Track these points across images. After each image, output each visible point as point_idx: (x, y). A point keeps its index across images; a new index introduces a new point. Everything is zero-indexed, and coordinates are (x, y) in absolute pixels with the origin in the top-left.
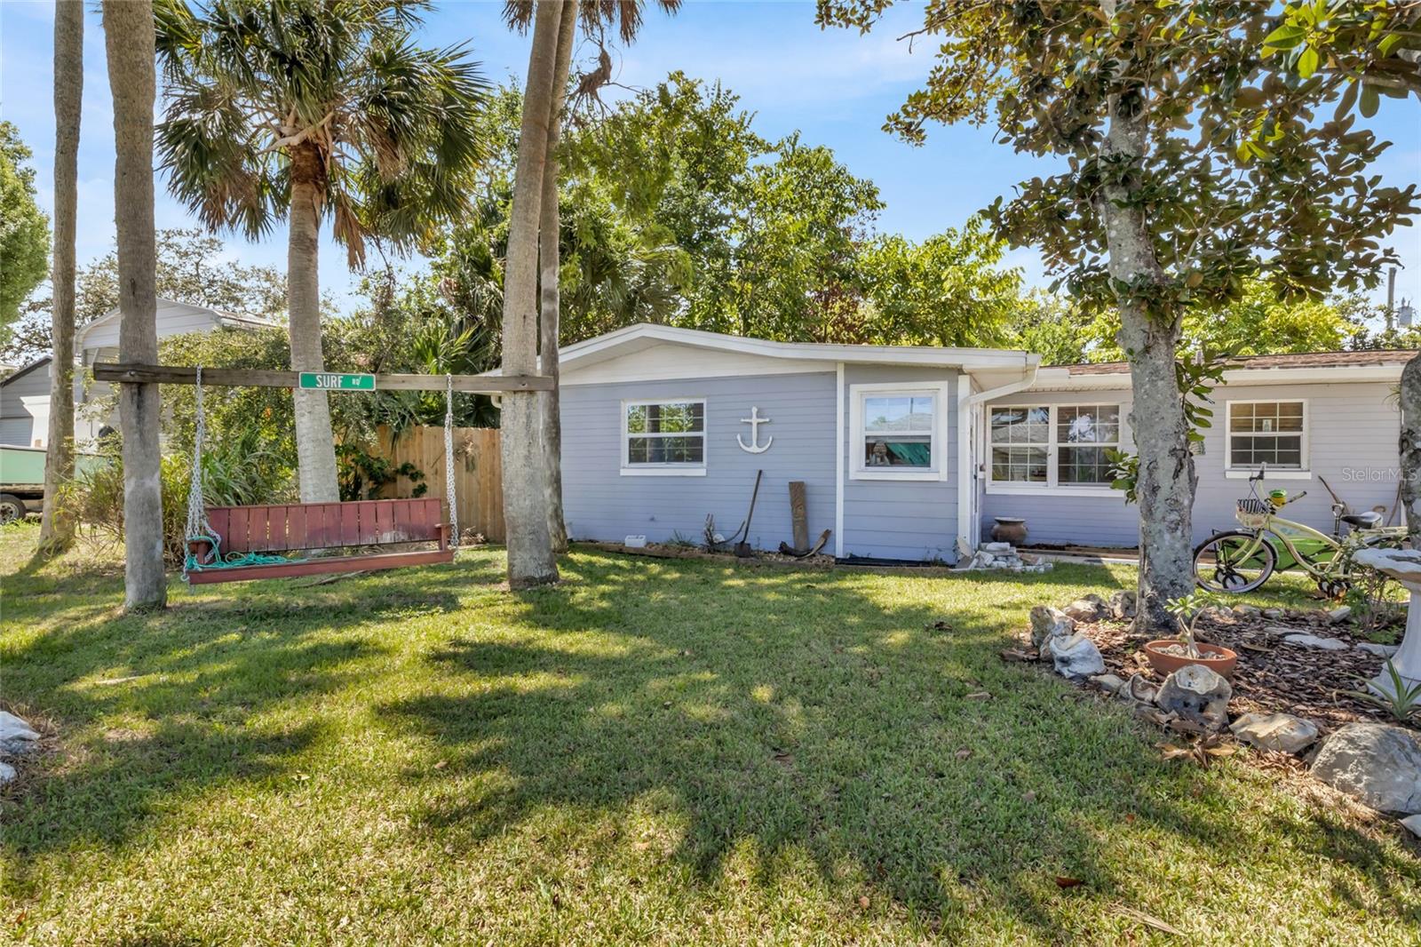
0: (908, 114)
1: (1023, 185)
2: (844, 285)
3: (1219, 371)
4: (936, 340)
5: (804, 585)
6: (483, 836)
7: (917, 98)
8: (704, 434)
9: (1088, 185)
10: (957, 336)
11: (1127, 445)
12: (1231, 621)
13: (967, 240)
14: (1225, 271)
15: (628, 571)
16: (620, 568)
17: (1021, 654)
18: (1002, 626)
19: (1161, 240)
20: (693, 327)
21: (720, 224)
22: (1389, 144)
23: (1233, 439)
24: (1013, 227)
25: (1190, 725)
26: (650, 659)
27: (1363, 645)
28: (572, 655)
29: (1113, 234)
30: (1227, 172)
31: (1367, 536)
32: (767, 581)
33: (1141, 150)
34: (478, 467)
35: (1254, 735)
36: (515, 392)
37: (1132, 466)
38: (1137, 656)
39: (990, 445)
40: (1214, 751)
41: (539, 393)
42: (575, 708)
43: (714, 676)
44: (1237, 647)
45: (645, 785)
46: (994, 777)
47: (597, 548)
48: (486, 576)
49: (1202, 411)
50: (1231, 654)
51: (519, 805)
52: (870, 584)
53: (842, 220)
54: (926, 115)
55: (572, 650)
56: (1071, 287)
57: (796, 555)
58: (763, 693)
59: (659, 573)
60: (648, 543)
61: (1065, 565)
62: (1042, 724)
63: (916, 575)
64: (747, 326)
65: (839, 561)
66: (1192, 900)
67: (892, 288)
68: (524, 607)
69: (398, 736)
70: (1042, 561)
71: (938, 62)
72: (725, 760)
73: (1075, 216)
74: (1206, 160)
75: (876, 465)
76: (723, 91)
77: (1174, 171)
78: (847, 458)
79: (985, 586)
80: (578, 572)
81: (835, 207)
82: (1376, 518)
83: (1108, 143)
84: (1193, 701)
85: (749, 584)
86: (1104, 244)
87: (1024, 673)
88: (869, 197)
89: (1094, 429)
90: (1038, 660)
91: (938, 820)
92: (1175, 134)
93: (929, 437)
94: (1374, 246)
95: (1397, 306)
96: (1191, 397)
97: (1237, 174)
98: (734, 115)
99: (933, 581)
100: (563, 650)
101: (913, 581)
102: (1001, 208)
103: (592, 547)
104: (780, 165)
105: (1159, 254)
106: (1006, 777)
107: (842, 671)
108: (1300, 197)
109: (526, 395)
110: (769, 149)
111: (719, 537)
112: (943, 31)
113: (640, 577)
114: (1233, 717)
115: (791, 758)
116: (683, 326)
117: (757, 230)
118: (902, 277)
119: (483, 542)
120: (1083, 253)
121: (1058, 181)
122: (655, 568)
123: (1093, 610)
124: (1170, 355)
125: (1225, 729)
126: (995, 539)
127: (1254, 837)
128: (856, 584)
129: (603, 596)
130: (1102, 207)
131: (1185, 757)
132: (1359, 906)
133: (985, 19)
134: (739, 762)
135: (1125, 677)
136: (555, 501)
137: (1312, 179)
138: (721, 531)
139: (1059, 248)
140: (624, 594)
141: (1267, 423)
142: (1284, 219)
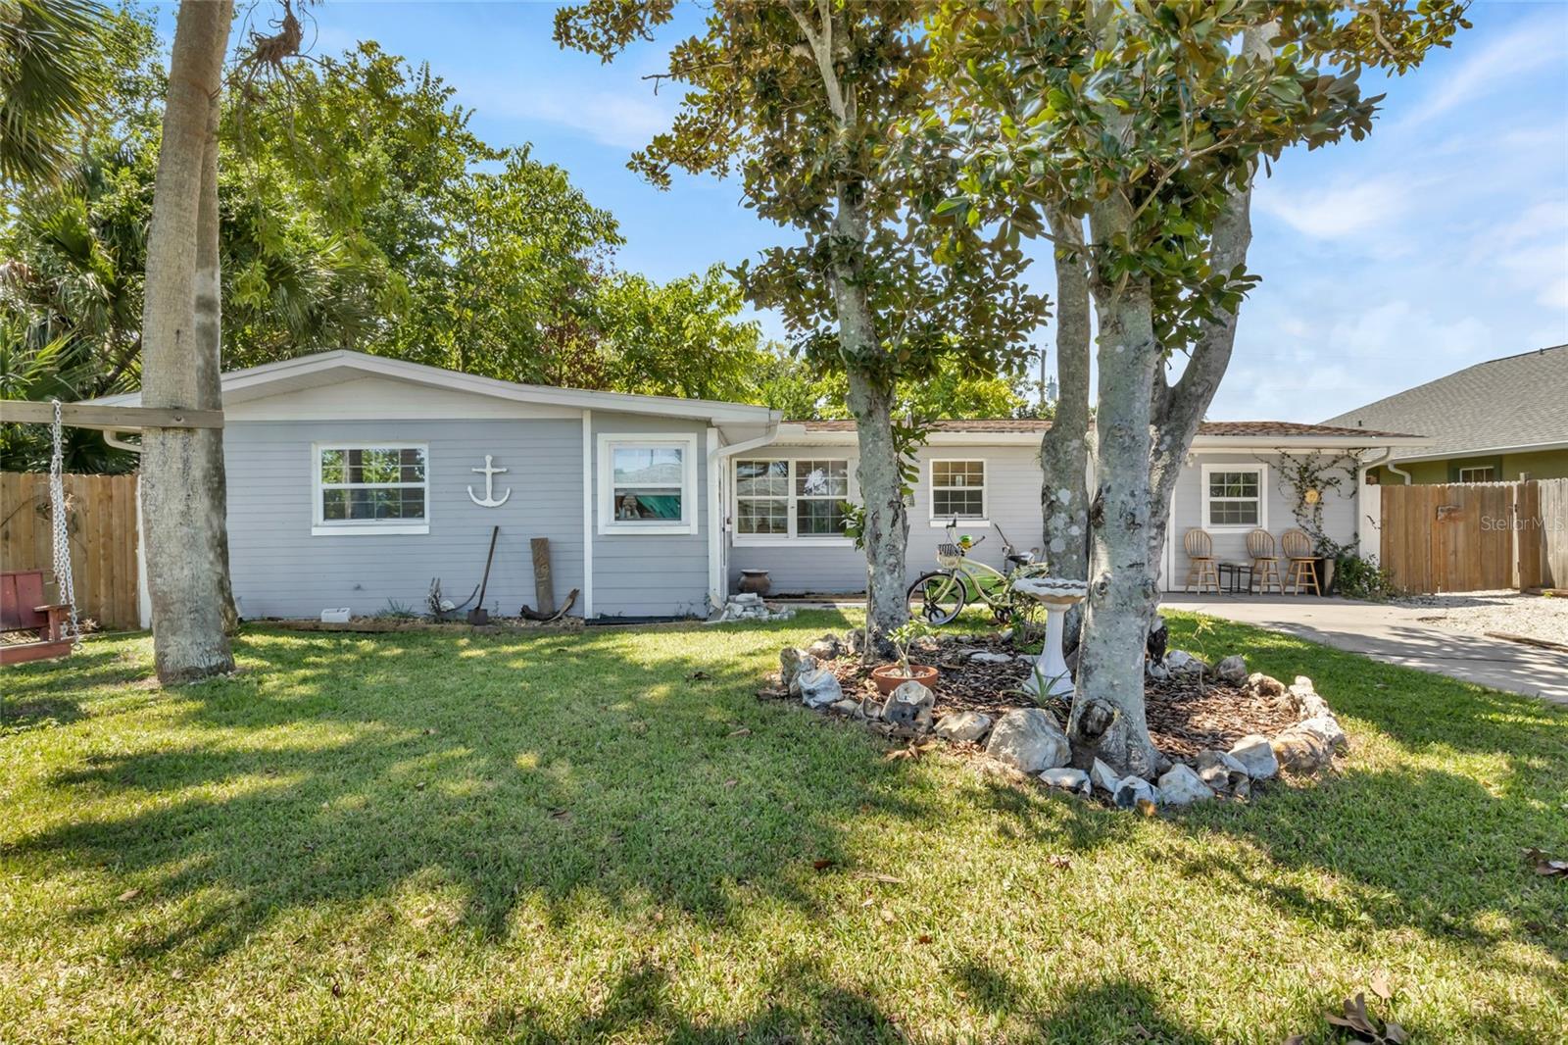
0: (653, 155)
1: (767, 251)
2: (580, 322)
3: (922, 435)
4: (678, 389)
5: (555, 649)
6: (220, 951)
7: (661, 141)
8: (425, 485)
9: (822, 259)
10: (700, 385)
11: (854, 497)
12: (934, 648)
13: (709, 288)
14: (925, 351)
15: (331, 651)
16: (320, 648)
17: (774, 692)
18: (755, 670)
19: (879, 317)
20: (397, 356)
21: (432, 235)
22: (1031, 261)
23: (935, 492)
24: (758, 290)
25: (907, 731)
26: (389, 743)
27: (1021, 656)
28: (280, 752)
29: (842, 307)
30: (926, 265)
31: (1024, 570)
32: (511, 649)
33: (863, 234)
34: (84, 528)
35: (950, 731)
36: (164, 429)
37: (860, 516)
38: (867, 683)
39: (735, 499)
40: (923, 748)
41: (200, 431)
42: (305, 806)
43: (470, 751)
44: (939, 667)
45: (411, 868)
46: (759, 797)
47: (282, 626)
48: (117, 673)
49: (911, 468)
50: (933, 671)
51: (257, 915)
52: (625, 643)
53: (578, 250)
54: (671, 161)
55: (279, 746)
56: (808, 351)
57: (540, 618)
58: (527, 760)
59: (375, 651)
60: (353, 618)
61: (805, 611)
62: (795, 749)
63: (670, 631)
64: (467, 360)
65: (589, 622)
66: (910, 858)
67: (634, 331)
68: (192, 706)
69: (46, 875)
70: (786, 610)
71: (684, 110)
72: (499, 828)
73: (810, 285)
74: (911, 252)
75: (626, 518)
76: (432, 78)
77: (888, 259)
78: (595, 512)
79: (737, 635)
80: (261, 657)
81: (569, 234)
82: (1029, 556)
83: (837, 225)
84: (908, 712)
85: (491, 654)
86: (835, 314)
87: (778, 709)
88: (607, 229)
89: (826, 482)
90: (788, 696)
91: (715, 841)
92: (887, 224)
93: (679, 490)
94: (1025, 339)
95: (1047, 382)
96: (903, 457)
97: (932, 269)
98: (447, 109)
99: (687, 635)
100: (265, 748)
101: (668, 637)
102: (748, 271)
103: (273, 625)
104: (506, 178)
105: (878, 329)
106: (768, 796)
107: (609, 728)
108: (978, 293)
109: (181, 434)
110: (489, 155)
111: (447, 604)
112: (687, 80)
113: (351, 657)
114: (935, 721)
115: (569, 815)
116: (381, 354)
117: (479, 249)
118: (644, 319)
119: (95, 630)
120: (817, 320)
121: (797, 253)
122: (367, 645)
123: (831, 648)
124: (887, 419)
125: (931, 731)
126: (742, 591)
127: (950, 805)
128: (611, 644)
129: (304, 681)
130: (833, 282)
131: (903, 756)
132: (1013, 838)
133: (727, 79)
134: (514, 827)
135: (858, 701)
136: (219, 569)
137: (984, 281)
138: (449, 597)
139: (797, 313)
140: (334, 677)
141: (959, 479)
142: (965, 311)
